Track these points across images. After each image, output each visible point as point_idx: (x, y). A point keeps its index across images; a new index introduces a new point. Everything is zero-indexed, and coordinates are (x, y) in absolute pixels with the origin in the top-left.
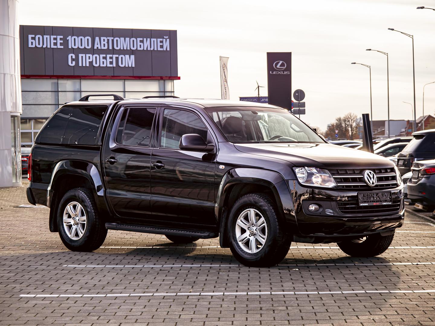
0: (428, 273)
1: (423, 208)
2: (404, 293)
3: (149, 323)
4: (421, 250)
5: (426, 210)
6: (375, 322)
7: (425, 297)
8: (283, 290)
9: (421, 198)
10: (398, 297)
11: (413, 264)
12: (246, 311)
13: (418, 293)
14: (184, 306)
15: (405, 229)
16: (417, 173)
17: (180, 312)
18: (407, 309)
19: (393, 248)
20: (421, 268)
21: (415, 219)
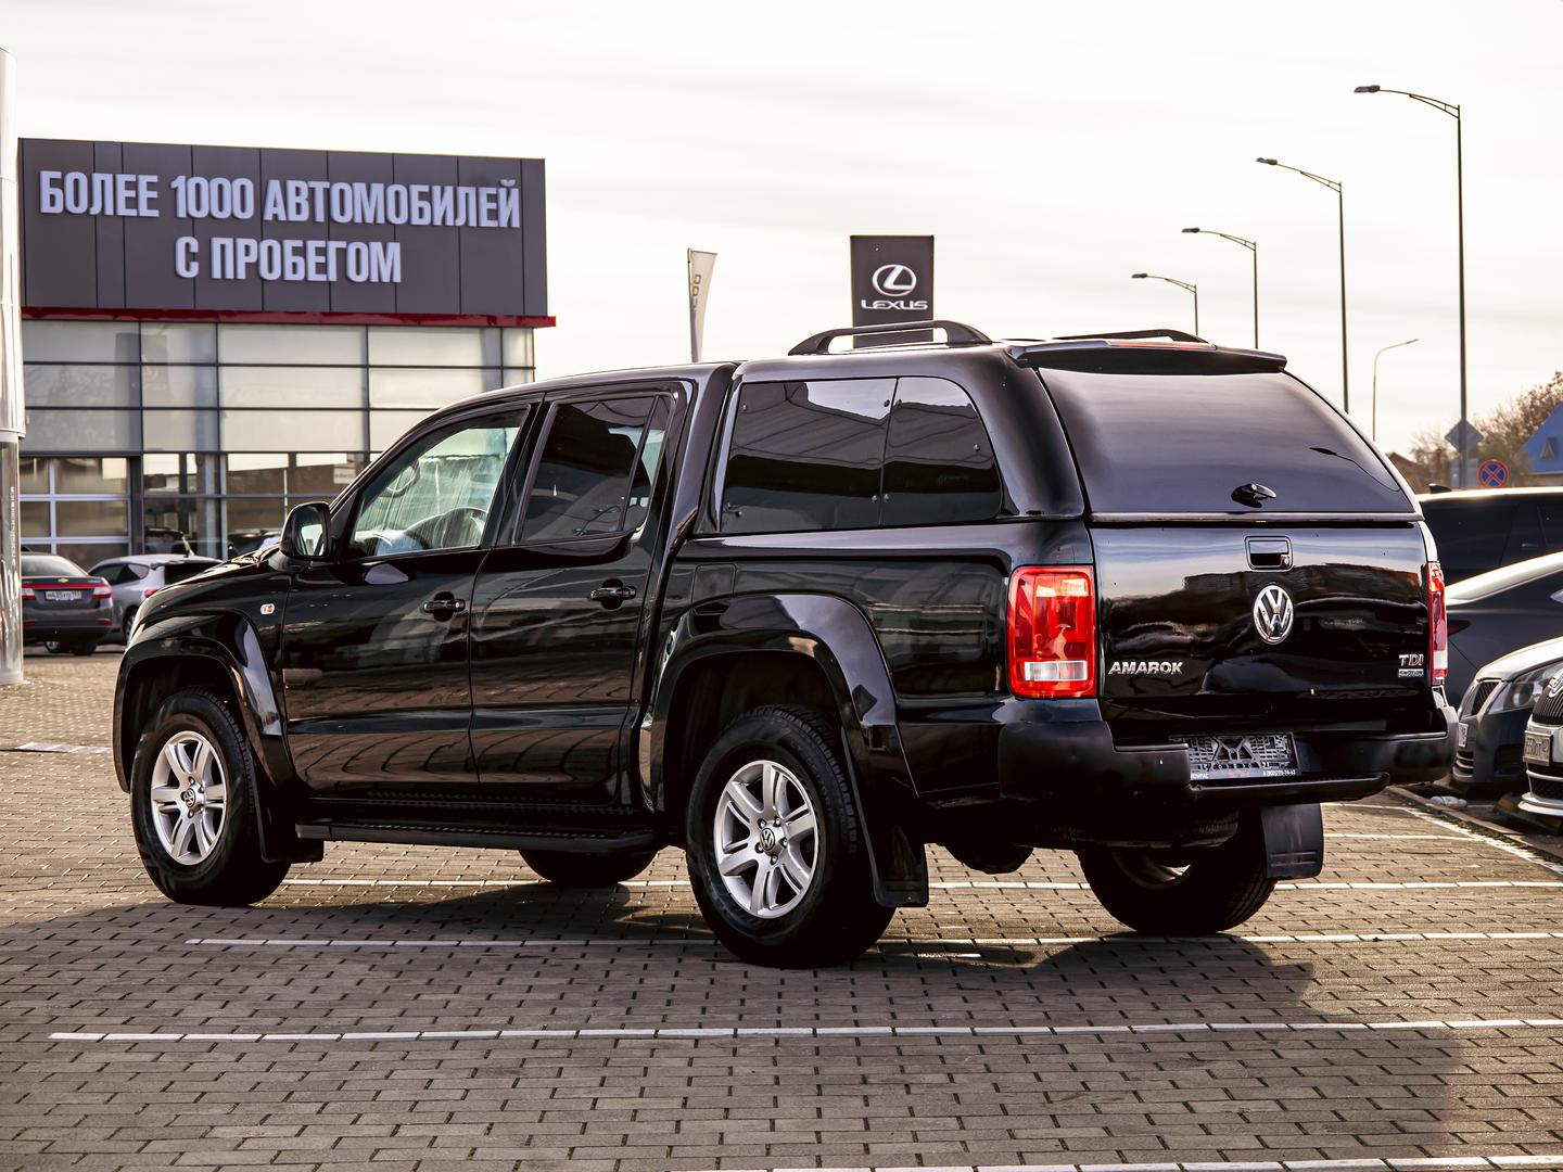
0: (1413, 967)
3: (492, 1124)
4: (1385, 895)
6: (1248, 1122)
7: (1408, 1043)
8: (933, 1021)
10: (1317, 1044)
11: (1362, 940)
12: (815, 1088)
13: (1385, 1029)
14: (606, 1072)
17: (595, 1092)
18: (1351, 1080)
19: (1292, 887)
20: (1391, 950)
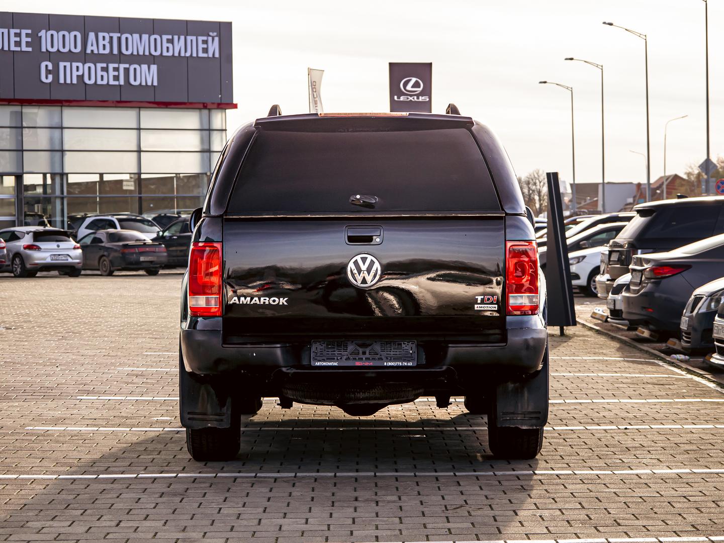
0: (641, 442)
1: (651, 335)
2: (597, 475)
3: (167, 521)
4: (635, 406)
5: (655, 340)
6: (544, 520)
7: (631, 481)
8: (396, 469)
9: (645, 317)
10: (585, 481)
11: (619, 429)
12: (331, 503)
13: (621, 474)
14: (227, 495)
15: (614, 370)
16: (639, 274)
17: (221, 504)
18: (599, 500)
19: (590, 401)
20: (632, 434)
21: (633, 355)
